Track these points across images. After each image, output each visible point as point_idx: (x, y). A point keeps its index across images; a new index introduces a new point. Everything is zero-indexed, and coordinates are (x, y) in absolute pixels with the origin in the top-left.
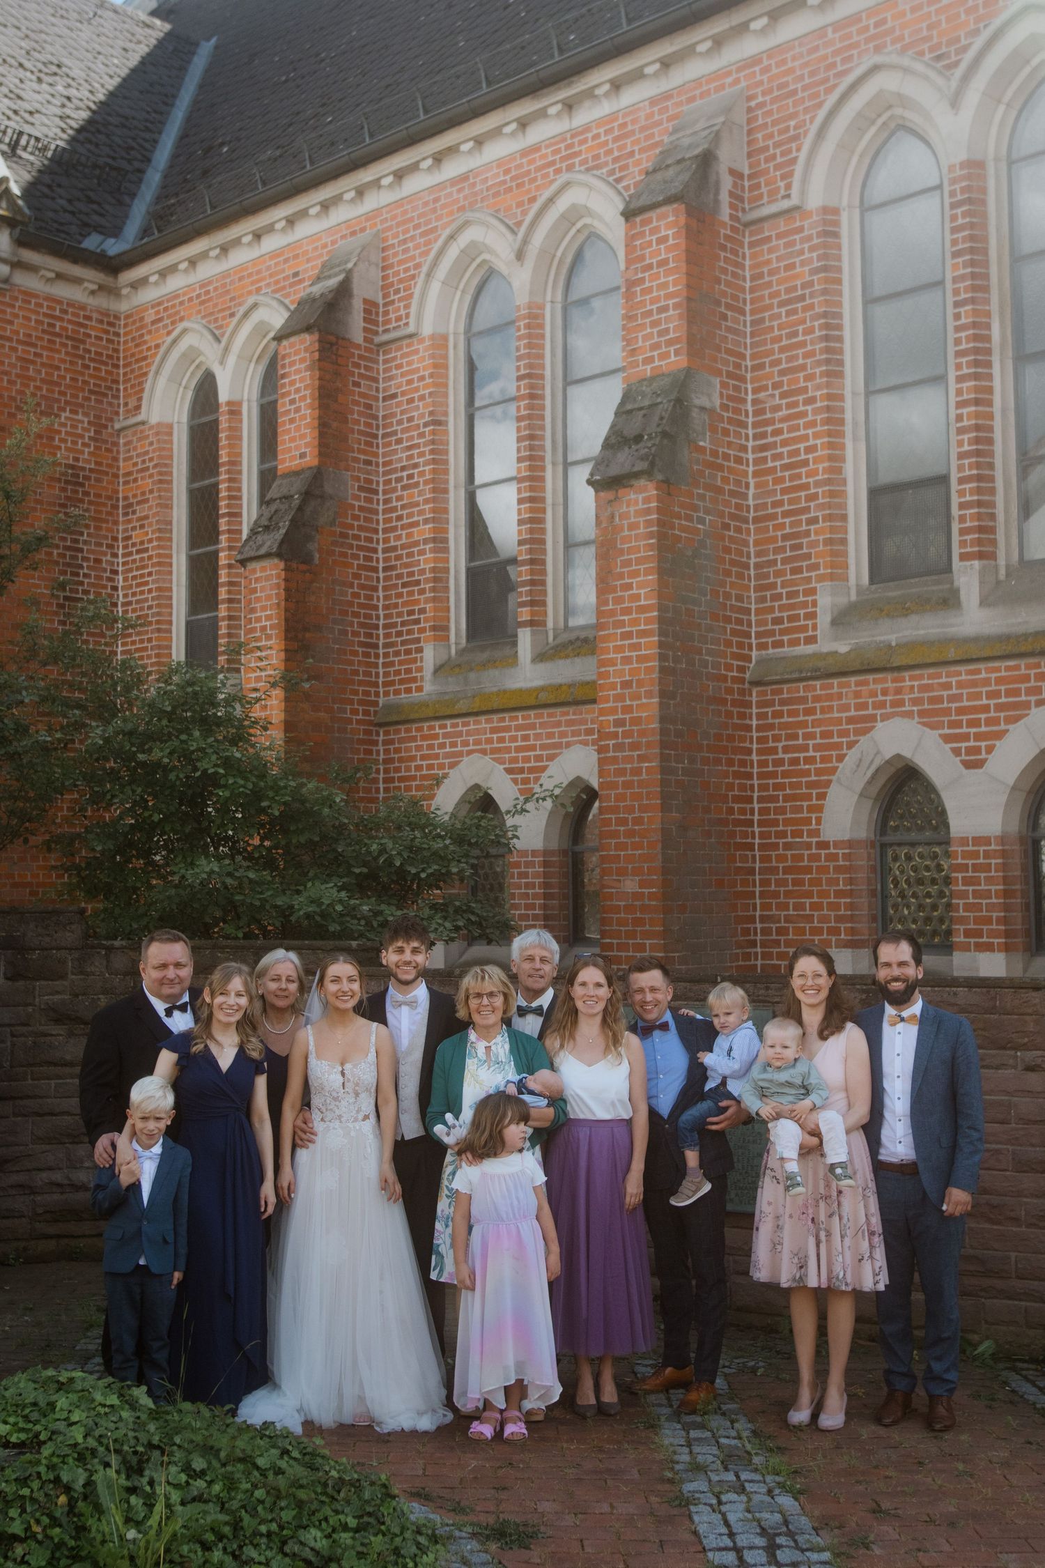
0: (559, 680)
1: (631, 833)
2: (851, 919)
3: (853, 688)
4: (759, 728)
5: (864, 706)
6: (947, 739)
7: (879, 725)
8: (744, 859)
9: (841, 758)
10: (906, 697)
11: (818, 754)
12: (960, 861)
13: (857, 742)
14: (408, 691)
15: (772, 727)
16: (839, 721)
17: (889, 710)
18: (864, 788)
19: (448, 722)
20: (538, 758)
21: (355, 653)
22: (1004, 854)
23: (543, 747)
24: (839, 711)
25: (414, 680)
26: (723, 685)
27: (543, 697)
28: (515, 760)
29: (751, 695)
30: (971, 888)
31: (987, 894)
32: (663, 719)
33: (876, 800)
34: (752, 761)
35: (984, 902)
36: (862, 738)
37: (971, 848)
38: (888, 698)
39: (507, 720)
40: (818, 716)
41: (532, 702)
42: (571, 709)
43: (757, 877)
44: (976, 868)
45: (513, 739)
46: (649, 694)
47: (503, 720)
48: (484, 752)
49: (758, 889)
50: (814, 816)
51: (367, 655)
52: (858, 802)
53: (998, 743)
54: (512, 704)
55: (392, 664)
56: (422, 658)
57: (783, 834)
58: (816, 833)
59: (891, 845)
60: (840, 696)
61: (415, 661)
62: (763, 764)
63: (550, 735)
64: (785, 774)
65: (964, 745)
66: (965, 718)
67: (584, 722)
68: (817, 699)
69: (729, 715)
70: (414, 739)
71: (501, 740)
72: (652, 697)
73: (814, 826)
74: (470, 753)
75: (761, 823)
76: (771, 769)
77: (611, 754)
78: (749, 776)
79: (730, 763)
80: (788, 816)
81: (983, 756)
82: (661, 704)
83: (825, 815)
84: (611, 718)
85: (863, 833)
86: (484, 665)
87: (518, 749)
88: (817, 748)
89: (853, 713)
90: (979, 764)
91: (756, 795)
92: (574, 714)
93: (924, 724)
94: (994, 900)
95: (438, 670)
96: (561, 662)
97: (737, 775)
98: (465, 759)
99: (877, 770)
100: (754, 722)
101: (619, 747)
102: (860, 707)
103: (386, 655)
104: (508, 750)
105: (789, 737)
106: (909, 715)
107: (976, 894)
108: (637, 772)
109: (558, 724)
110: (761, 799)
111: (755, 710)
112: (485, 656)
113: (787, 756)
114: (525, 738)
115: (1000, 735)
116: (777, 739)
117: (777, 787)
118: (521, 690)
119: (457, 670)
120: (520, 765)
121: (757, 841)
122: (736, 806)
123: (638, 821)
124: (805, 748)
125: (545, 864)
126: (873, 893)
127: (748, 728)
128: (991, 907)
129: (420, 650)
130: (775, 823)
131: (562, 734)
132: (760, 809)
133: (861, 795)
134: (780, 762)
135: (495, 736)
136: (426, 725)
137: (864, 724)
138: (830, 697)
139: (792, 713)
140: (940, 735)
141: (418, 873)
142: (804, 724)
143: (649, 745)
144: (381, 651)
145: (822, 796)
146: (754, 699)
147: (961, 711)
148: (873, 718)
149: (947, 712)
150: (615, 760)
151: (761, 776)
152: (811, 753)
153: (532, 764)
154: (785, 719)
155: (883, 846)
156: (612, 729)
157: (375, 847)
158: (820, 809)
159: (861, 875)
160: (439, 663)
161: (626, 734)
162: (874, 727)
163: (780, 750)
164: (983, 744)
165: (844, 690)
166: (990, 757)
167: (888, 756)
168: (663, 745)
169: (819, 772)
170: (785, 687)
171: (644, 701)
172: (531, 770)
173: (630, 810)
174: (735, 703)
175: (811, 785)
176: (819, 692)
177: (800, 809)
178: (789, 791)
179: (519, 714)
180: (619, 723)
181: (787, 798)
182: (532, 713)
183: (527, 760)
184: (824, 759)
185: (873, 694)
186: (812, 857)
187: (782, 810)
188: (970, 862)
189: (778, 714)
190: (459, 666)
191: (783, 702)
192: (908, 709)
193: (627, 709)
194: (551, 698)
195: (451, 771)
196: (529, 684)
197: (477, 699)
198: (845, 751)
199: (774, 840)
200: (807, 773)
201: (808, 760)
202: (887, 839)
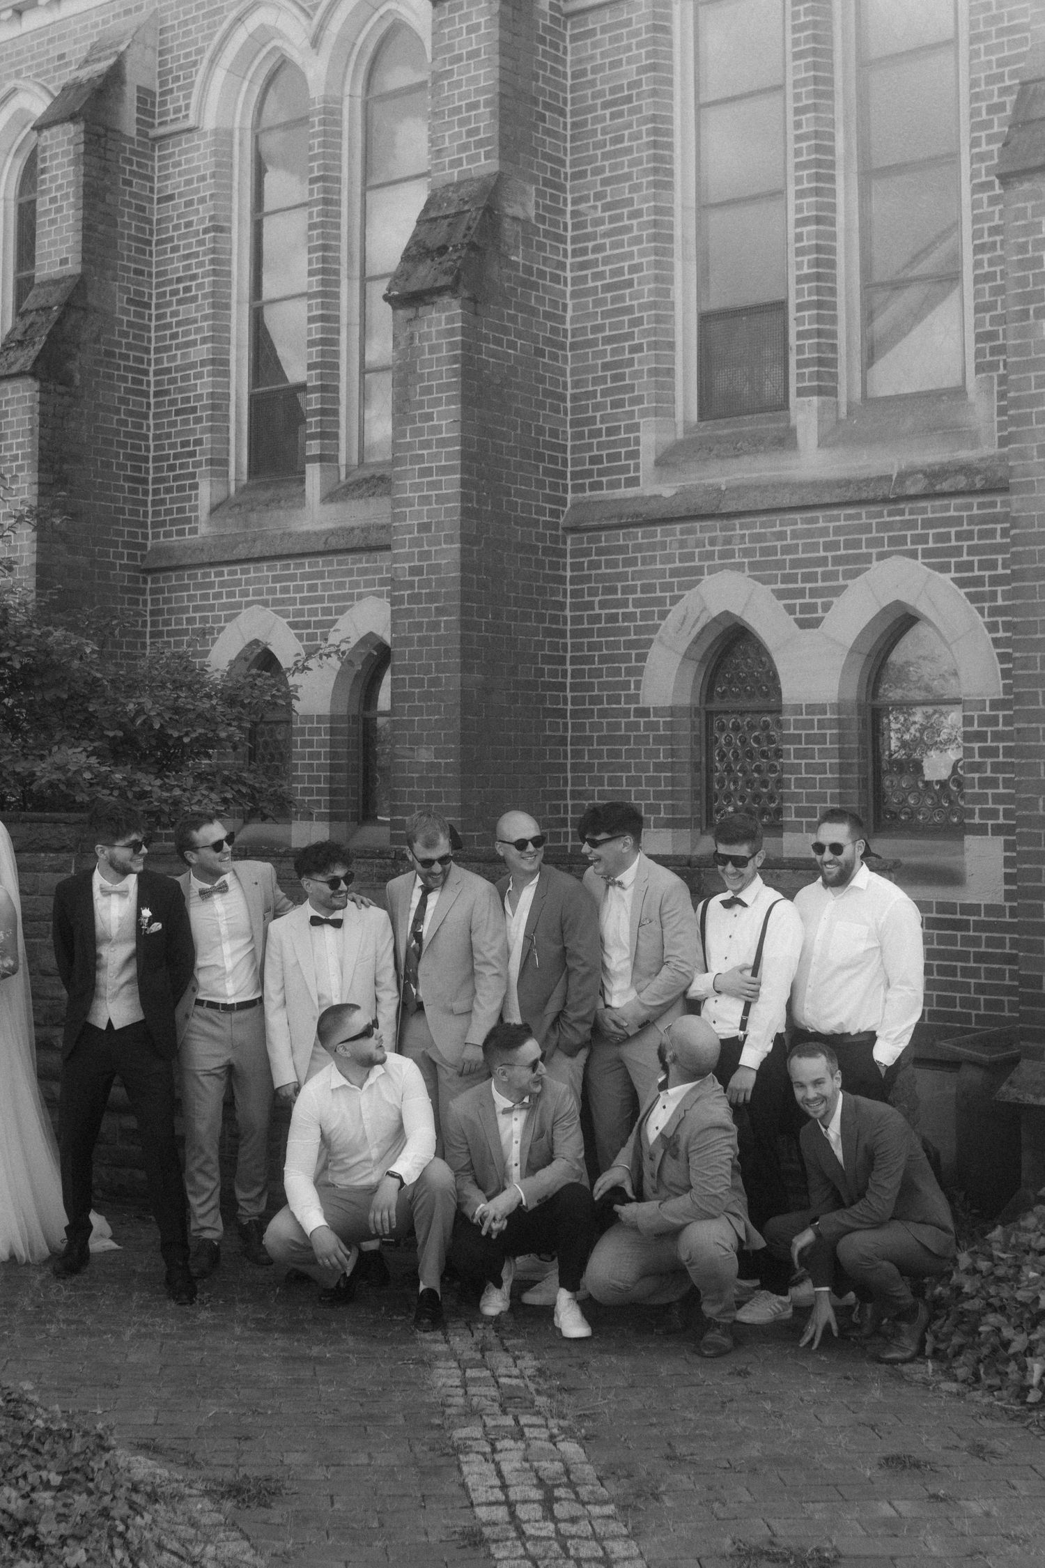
0: (351, 523)
1: (426, 696)
2: (672, 795)
3: (679, 536)
4: (573, 580)
5: (691, 557)
6: (780, 595)
7: (706, 578)
8: (554, 727)
9: (663, 615)
10: (736, 547)
11: (638, 611)
12: (792, 731)
13: (682, 596)
14: (181, 533)
15: (588, 579)
16: (662, 573)
17: (717, 562)
18: (689, 649)
19: (226, 569)
20: (327, 611)
21: (121, 489)
22: (840, 723)
23: (332, 598)
24: (662, 563)
25: (188, 520)
26: (534, 531)
27: (334, 543)
28: (300, 613)
29: (565, 543)
30: (803, 762)
31: (821, 769)
32: (464, 567)
33: (702, 662)
34: (565, 617)
35: (818, 777)
36: (687, 593)
37: (804, 717)
38: (717, 548)
39: (292, 568)
40: (639, 567)
41: (321, 547)
42: (364, 557)
43: (569, 748)
44: (810, 739)
45: (299, 589)
46: (449, 539)
47: (287, 567)
48: (265, 603)
49: (569, 761)
50: (633, 679)
51: (134, 491)
52: (682, 663)
53: (835, 600)
54: (297, 549)
55: (163, 502)
56: (196, 495)
57: (598, 700)
58: (635, 698)
59: (718, 713)
60: (664, 545)
61: (189, 498)
62: (577, 620)
63: (340, 585)
64: (602, 633)
65: (798, 601)
66: (800, 571)
67: (378, 570)
68: (638, 548)
69: (540, 564)
70: (186, 588)
71: (285, 590)
72: (452, 542)
73: (632, 691)
74: (249, 604)
75: (574, 687)
76: (586, 626)
77: (406, 606)
78: (562, 634)
79: (541, 619)
80: (605, 679)
81: (820, 614)
82: (462, 550)
83: (646, 679)
84: (406, 565)
85: (686, 700)
86: (268, 503)
87: (304, 601)
88: (638, 603)
89: (678, 564)
90: (814, 624)
91: (569, 655)
92: (367, 562)
93: (756, 578)
94: (829, 775)
95: (214, 509)
96: (353, 502)
97: (549, 632)
98: (244, 611)
99: (703, 629)
100: (569, 574)
101: (414, 598)
102: (684, 557)
103: (156, 492)
104: (293, 601)
105: (606, 591)
106: (739, 567)
107: (809, 768)
108: (435, 626)
109: (350, 573)
110: (574, 660)
111: (569, 560)
112: (268, 494)
113: (603, 612)
114: (312, 588)
115: (838, 591)
116: (593, 592)
117: (592, 646)
118: (308, 533)
119: (237, 510)
120: (306, 619)
121: (569, 707)
122: (546, 667)
123: (435, 682)
125: (332, 731)
126: (696, 766)
127: (562, 580)
128: (824, 783)
129: (195, 487)
130: (590, 687)
131: (355, 585)
132: (573, 671)
133: (685, 657)
134: (595, 619)
135: (278, 585)
136: (200, 572)
137: (690, 576)
138: (652, 547)
139: (610, 564)
140: (773, 591)
141: (180, 738)
142: (623, 577)
143: (448, 596)
144: (151, 487)
145: (642, 658)
146: (569, 547)
147: (796, 564)
148: (699, 571)
149: (780, 565)
150: (409, 613)
151: (575, 634)
152: (631, 609)
153: (320, 618)
154: (603, 570)
155: (710, 714)
156: (407, 578)
157: (131, 706)
158: (639, 671)
159: (684, 747)
160: (216, 501)
161: (424, 584)
162: (700, 580)
163: (596, 605)
164: (819, 601)
165: (668, 539)
166: (826, 615)
167: (715, 613)
168: (465, 597)
169: (639, 630)
170: (603, 534)
171: (444, 546)
172: (319, 624)
173: (426, 669)
174: (546, 551)
175: (630, 645)
176: (640, 541)
177: (617, 672)
178: (605, 652)
179: (306, 561)
180: (415, 571)
181: (603, 659)
182: (320, 560)
183: (313, 612)
184: (645, 616)
185: (700, 543)
186: (630, 726)
187: (597, 673)
188: (803, 732)
189: (594, 565)
190: (239, 505)
191: (600, 552)
192: (737, 560)
193: (425, 555)
194: (342, 544)
195: (228, 625)
196: (318, 528)
197: (258, 543)
198: (668, 607)
199: (587, 706)
200: (626, 631)
201: (627, 617)
202: (713, 706)
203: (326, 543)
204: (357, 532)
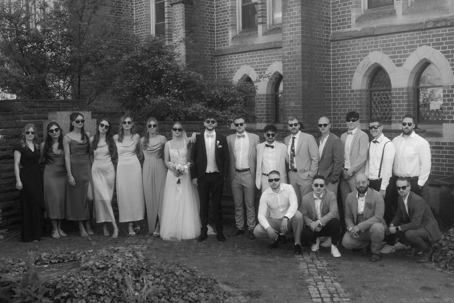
0: (271, 41)
1: (293, 88)
3: (362, 42)
4: (333, 55)
5: (366, 47)
6: (391, 57)
7: (370, 53)
8: (328, 96)
9: (358, 64)
10: (379, 44)
11: (351, 63)
12: (394, 95)
13: (363, 59)
14: (224, 45)
15: (337, 54)
16: (358, 52)
17: (373, 49)
18: (365, 73)
19: (237, 55)
20: (265, 66)
21: (207, 34)
22: (408, 93)
23: (266, 62)
24: (357, 49)
25: (226, 42)
26: (322, 41)
27: (266, 47)
28: (257, 66)
29: (330, 45)
30: (397, 104)
31: (402, 106)
32: (303, 52)
33: (369, 77)
34: (330, 65)
35: (401, 108)
36: (365, 58)
37: (398, 91)
38: (373, 45)
39: (255, 54)
40: (351, 51)
41: (262, 48)
42: (274, 50)
43: (332, 102)
44: (399, 98)
45: (257, 60)
46: (298, 44)
48: (248, 64)
49: (332, 105)
50: (349, 82)
51: (211, 34)
52: (363, 77)
53: (407, 58)
54: (256, 49)
55: (219, 37)
56: (228, 35)
57: (340, 88)
58: (350, 87)
59: (373, 91)
60: (358, 44)
61: (226, 36)
62: (334, 66)
63: (268, 58)
64: (341, 69)
65: (396, 59)
66: (397, 51)
67: (278, 54)
68: (351, 45)
69: (323, 51)
70: (226, 60)
71: (253, 60)
73: (349, 86)
74: (243, 64)
75: (333, 85)
76: (336, 68)
77: (286, 63)
78: (330, 70)
79: (324, 66)
80: (342, 82)
81: (402, 62)
82: (302, 47)
83: (353, 82)
84: (287, 52)
85: (364, 87)
86: (248, 36)
87: (258, 63)
88: (351, 61)
89: (362, 50)
90: (400, 65)
91: (332, 76)
92: (275, 52)
93: (384, 53)
94: (404, 108)
95: (233, 39)
96: (271, 35)
97: (326, 70)
98: (242, 66)
99: (369, 68)
100: (331, 53)
101: (289, 61)
102: (364, 48)
103: (217, 34)
104: (255, 63)
105: (342, 58)
106: (379, 50)
107: (399, 106)
108: (295, 69)
109: (271, 55)
110: (333, 77)
111: (331, 49)
112: (248, 34)
113: (341, 64)
114: (260, 59)
115: (407, 56)
116: (338, 58)
117: (338, 73)
118: (259, 44)
119: (239, 38)
120: (259, 68)
121: (332, 90)
122: (325, 79)
123: (295, 84)
124: (347, 61)
125: (267, 99)
126: (368, 106)
127: (330, 55)
128: (403, 110)
129: (227, 32)
130: (337, 85)
131: (272, 58)
132: (333, 80)
133: (364, 75)
134: (339, 66)
135: (251, 59)
136: (230, 56)
137: (365, 53)
138: (355, 45)
139: (343, 50)
140: (389, 56)
141: (226, 101)
142: (347, 54)
143: (298, 60)
144: (215, 33)
145: (352, 76)
146: (331, 46)
147: (395, 48)
148: (368, 51)
149: (391, 49)
150: (288, 65)
151: (333, 70)
152: (349, 63)
153: (263, 67)
154: (341, 52)
155: (371, 91)
156: (287, 55)
157: (213, 92)
158: (351, 80)
159: (364, 100)
160: (234, 36)
161: (292, 57)
162: (368, 54)
163: (339, 62)
164: (402, 59)
166: (404, 63)
167: (373, 63)
168: (303, 60)
169: (351, 68)
170: (341, 42)
171: (297, 46)
172: (262, 69)
173: (292, 80)
174: (325, 47)
175: (349, 73)
176: (351, 43)
177: (345, 80)
178: (342, 75)
179: (259, 52)
180: (289, 53)
181: (341, 77)
182: (262, 51)
183: (261, 66)
184: (353, 64)
185: (368, 44)
186: (349, 95)
187: (339, 81)
188: (397, 96)
189: (339, 51)
190: (240, 37)
191: (340, 47)
192: (379, 48)
193: (292, 49)
194: (268, 47)
195: (238, 70)
196: (261, 43)
197: (245, 47)
198: (359, 62)
199: (337, 90)
200: (348, 69)
201: (348, 65)
202: (372, 89)
203: (264, 47)
204: (272, 43)
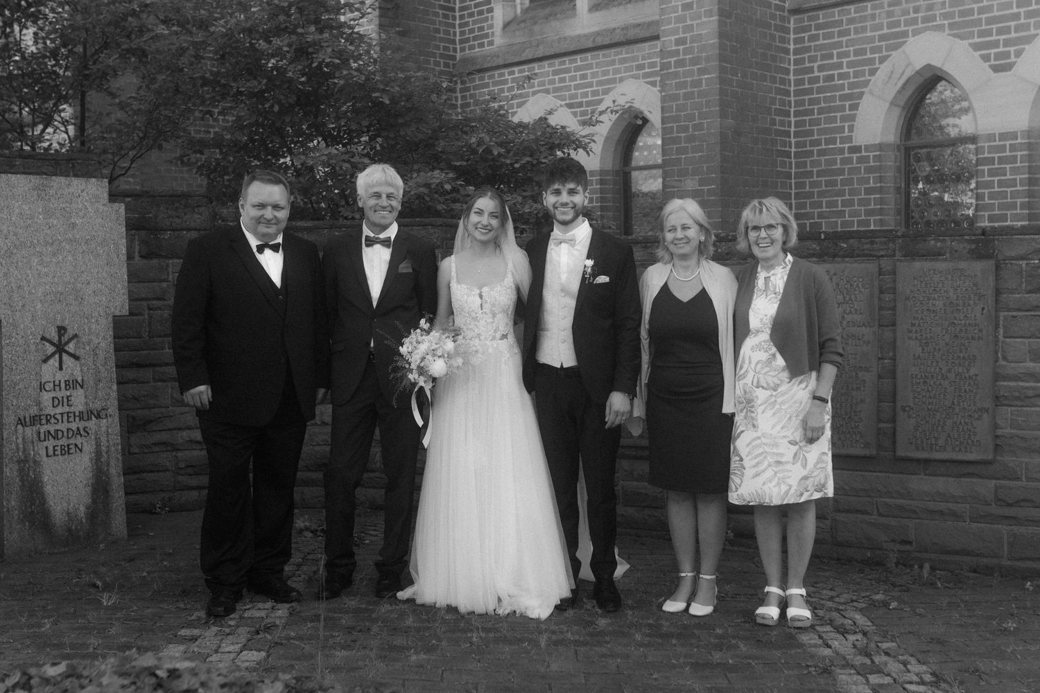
0: (613, 25)
1: (691, 139)
2: (881, 212)
3: (887, 9)
4: (796, 52)
5: (897, 24)
6: (976, 47)
7: (911, 39)
8: (783, 164)
9: (873, 72)
10: (937, 13)
11: (851, 70)
12: (986, 155)
13: (889, 56)
14: (482, 45)
15: (808, 49)
16: (872, 39)
17: (920, 25)
18: (895, 97)
19: (516, 69)
20: (595, 93)
21: (436, 14)
22: (1030, 146)
23: (600, 83)
24: (872, 31)
25: (486, 36)
26: (769, 11)
27: (600, 41)
28: (571, 97)
29: (789, 23)
30: (996, 179)
31: (1013, 183)
32: (722, 35)
33: (904, 108)
34: (790, 80)
35: (1009, 190)
36: (894, 53)
37: (997, 143)
38: (920, 15)
39: (567, 62)
40: (853, 36)
41: (590, 45)
42: (624, 49)
43: (793, 181)
44: (1001, 161)
45: (573, 79)
46: (709, 13)
47: (564, 63)
48: (547, 91)
49: (793, 192)
50: (846, 125)
51: (446, 16)
52: (889, 108)
53: (1027, 47)
54: (572, 48)
55: (467, 24)
56: (492, 17)
57: (818, 143)
58: (850, 139)
59: (914, 148)
60: (873, 17)
61: (486, 19)
62: (799, 82)
63: (605, 73)
64: (820, 90)
65: (993, 51)
66: (994, 26)
67: (634, 59)
68: (851, 21)
69: (773, 37)
70: (487, 85)
71: (562, 80)
72: (711, 16)
73: (846, 134)
74: (534, 93)
75: (797, 134)
76: (807, 86)
77: (673, 70)
78: (787, 93)
79: (773, 80)
80: (823, 126)
81: (1013, 59)
82: (719, 21)
83: (858, 124)
84: (673, 38)
85: (891, 137)
86: (547, 18)
87: (577, 87)
88: (850, 65)
89: (885, 31)
90: (1008, 67)
91: (792, 110)
92: (627, 53)
93: (955, 36)
94: (1019, 188)
95: (506, 25)
96: (615, 10)
97: (779, 91)
98: (531, 99)
99: (907, 81)
100: (792, 47)
101: (680, 63)
102: (890, 25)
103: (462, 17)
104: (568, 88)
105: (824, 57)
106: (940, 28)
107: (1000, 184)
108: (697, 83)
109: (613, 63)
110: (797, 114)
111: (792, 36)
112: (547, 11)
113: (821, 74)
114: (583, 77)
115: (1029, 40)
116: (812, 60)
117: (812, 102)
118: (579, 36)
119: (523, 25)
120: (579, 100)
121: (793, 150)
122: (777, 118)
123: (698, 127)
124: (840, 66)
125: (602, 182)
126: (898, 189)
127: (787, 51)
128: (1014, 195)
129: (491, 10)
130: (811, 133)
131: (616, 71)
132: (796, 122)
133: (892, 103)
134: (817, 79)
135: (557, 77)
136: (496, 73)
137: (896, 40)
138: (863, 19)
139: (826, 36)
140: (970, 45)
142: (839, 45)
143: (708, 59)
144: (457, 14)
145: (855, 107)
146: (792, 26)
147: (990, 21)
148: (905, 34)
149: (978, 23)
150: (676, 75)
151: (797, 93)
152: (845, 70)
153: (590, 98)
154: (821, 42)
155: (908, 150)
156: (674, 48)
158: (852, 118)
159: (890, 174)
160: (508, 19)
161: (686, 52)
162: (906, 41)
163: (816, 69)
164: (1012, 49)
165: (877, 12)
166: (1019, 60)
167: (918, 66)
168: (722, 58)
169: (852, 86)
170: (821, 13)
171: (704, 19)
172: (589, 104)
173: (690, 117)
174: (777, 28)
175: (844, 98)
176: (853, 15)
177: (834, 120)
178: (823, 105)
179: (578, 57)
180: (680, 42)
181: (821, 111)
182: (589, 55)
183: (586, 95)
184: (856, 75)
185: (906, 12)
186: (844, 161)
187: (817, 122)
188: (996, 156)
189: (814, 38)
190: (524, 21)
191: (818, 27)
192: (939, 23)
193: (689, 28)
194: (607, 41)
195: (519, 110)
196: (586, 31)
197: (541, 47)
198: (877, 66)
199: (808, 148)
200: (842, 87)
201: (841, 76)
202: (910, 143)
203: (594, 41)
204: (617, 31)
